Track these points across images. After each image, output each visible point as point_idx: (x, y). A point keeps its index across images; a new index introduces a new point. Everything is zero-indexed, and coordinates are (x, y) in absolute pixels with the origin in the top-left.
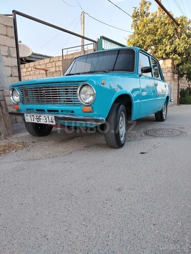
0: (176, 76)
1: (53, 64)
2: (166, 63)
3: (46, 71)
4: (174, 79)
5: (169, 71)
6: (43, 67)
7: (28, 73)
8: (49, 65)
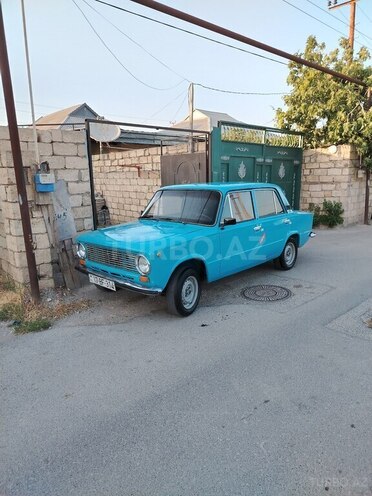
0: (361, 174)
1: (150, 158)
2: (342, 150)
3: (139, 168)
4: (357, 179)
5: (346, 166)
6: (135, 162)
7: (113, 169)
8: (144, 160)
